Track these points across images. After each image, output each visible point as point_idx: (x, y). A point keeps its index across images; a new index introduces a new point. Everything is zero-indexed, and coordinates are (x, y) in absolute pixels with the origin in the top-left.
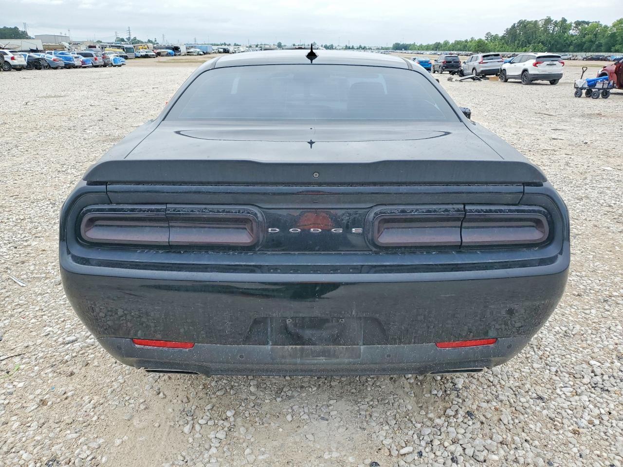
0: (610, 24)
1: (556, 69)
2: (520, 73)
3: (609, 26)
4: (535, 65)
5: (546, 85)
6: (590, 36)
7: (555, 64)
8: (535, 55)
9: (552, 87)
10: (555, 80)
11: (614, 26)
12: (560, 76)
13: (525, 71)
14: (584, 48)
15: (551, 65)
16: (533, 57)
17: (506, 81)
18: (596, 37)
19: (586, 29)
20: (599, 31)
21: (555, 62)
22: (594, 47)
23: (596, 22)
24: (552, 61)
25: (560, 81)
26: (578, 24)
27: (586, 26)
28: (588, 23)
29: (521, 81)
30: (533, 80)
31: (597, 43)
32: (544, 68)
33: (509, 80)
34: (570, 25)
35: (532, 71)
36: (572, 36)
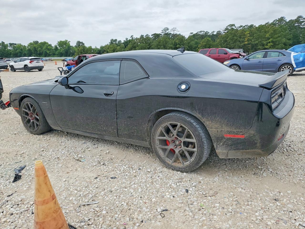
0: (26, 45)
1: (40, 64)
2: (23, 66)
3: (26, 46)
4: (30, 62)
5: (37, 71)
6: (19, 50)
7: (39, 62)
8: (28, 58)
9: (40, 72)
10: (41, 69)
11: (29, 46)
12: (43, 67)
13: (26, 66)
14: (18, 56)
15: (38, 62)
16: (28, 59)
17: (15, 71)
18: (22, 51)
19: (16, 47)
20: (22, 48)
21: (39, 61)
22: (23, 55)
23: (19, 44)
24: (38, 60)
25: (43, 69)
26: (11, 44)
27: (15, 45)
28: (16, 44)
29: (24, 70)
30: (31, 70)
31: (23, 53)
32: (35, 64)
33: (16, 71)
34: (7, 45)
35: (30, 65)
36: (10, 50)
